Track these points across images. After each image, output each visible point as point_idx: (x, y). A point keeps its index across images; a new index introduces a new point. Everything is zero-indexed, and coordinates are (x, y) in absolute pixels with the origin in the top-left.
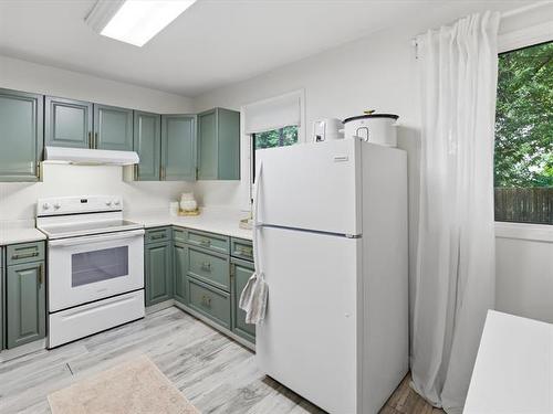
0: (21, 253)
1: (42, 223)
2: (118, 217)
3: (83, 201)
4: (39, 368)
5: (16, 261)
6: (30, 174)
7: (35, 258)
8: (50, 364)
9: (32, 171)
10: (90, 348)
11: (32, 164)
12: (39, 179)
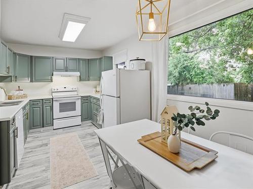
1: (54, 94)
2: (76, 93)
3: (65, 88)
5: (45, 104)
6: (49, 80)
7: (50, 103)
11: (50, 77)
12: (52, 81)
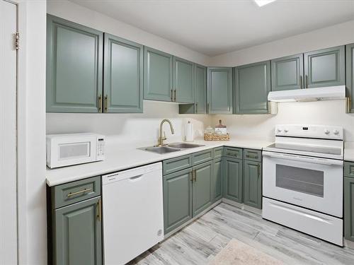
0: (251, 154)
3: (304, 129)
4: (248, 223)
5: (247, 158)
6: (264, 109)
7: (255, 160)
8: (254, 226)
9: (265, 108)
10: (279, 234)
11: (265, 104)
